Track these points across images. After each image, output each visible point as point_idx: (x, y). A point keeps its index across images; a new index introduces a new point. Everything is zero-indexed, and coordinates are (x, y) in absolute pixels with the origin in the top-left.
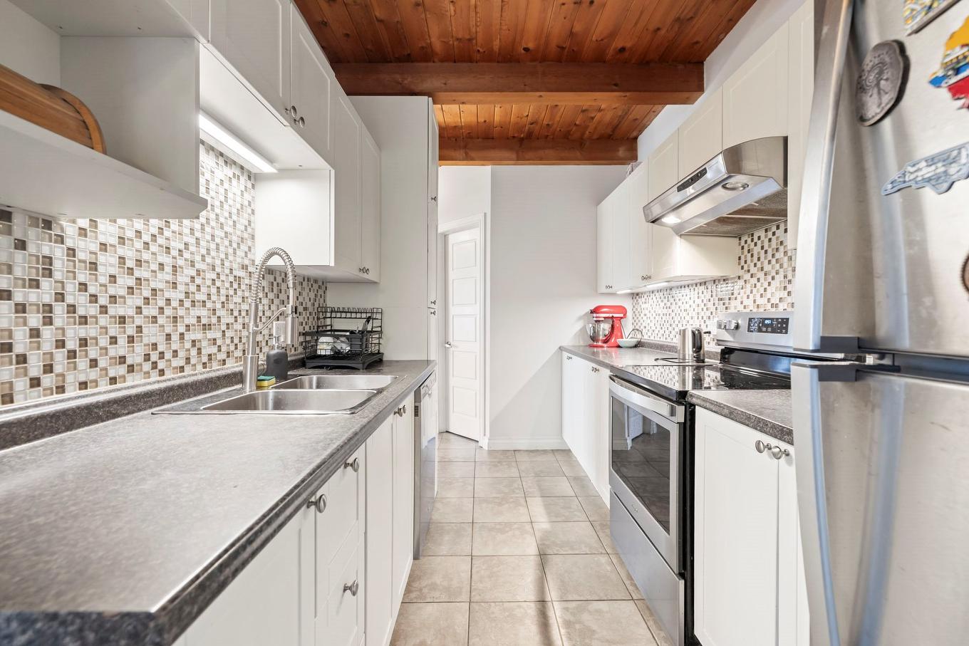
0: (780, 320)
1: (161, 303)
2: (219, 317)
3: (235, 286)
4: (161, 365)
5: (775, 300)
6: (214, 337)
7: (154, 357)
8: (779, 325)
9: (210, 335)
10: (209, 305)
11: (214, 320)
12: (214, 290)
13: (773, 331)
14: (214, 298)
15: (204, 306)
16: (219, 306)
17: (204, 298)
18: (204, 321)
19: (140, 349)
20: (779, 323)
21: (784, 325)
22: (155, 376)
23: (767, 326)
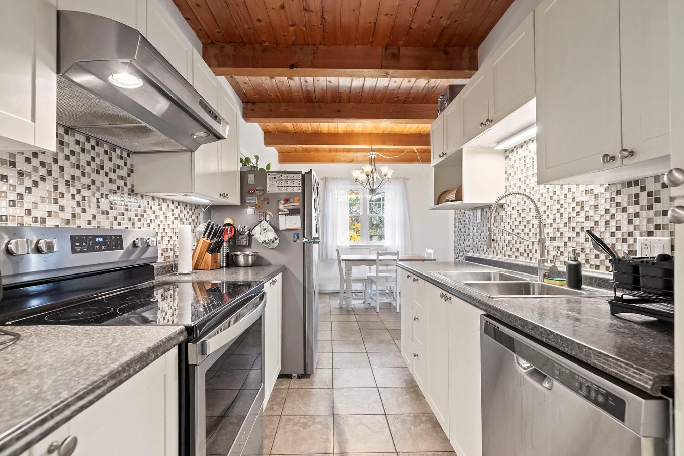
0: (113, 238)
1: (530, 227)
2: (562, 233)
3: (578, 209)
4: (531, 255)
5: (40, 213)
6: (558, 246)
7: (528, 251)
8: (114, 243)
9: (555, 244)
10: (555, 225)
11: (558, 235)
12: (558, 216)
13: (108, 249)
14: (558, 221)
15: (551, 226)
16: (562, 225)
17: (552, 221)
18: (551, 235)
19: (523, 247)
20: (113, 240)
21: (119, 242)
22: (528, 260)
23: (99, 244)
